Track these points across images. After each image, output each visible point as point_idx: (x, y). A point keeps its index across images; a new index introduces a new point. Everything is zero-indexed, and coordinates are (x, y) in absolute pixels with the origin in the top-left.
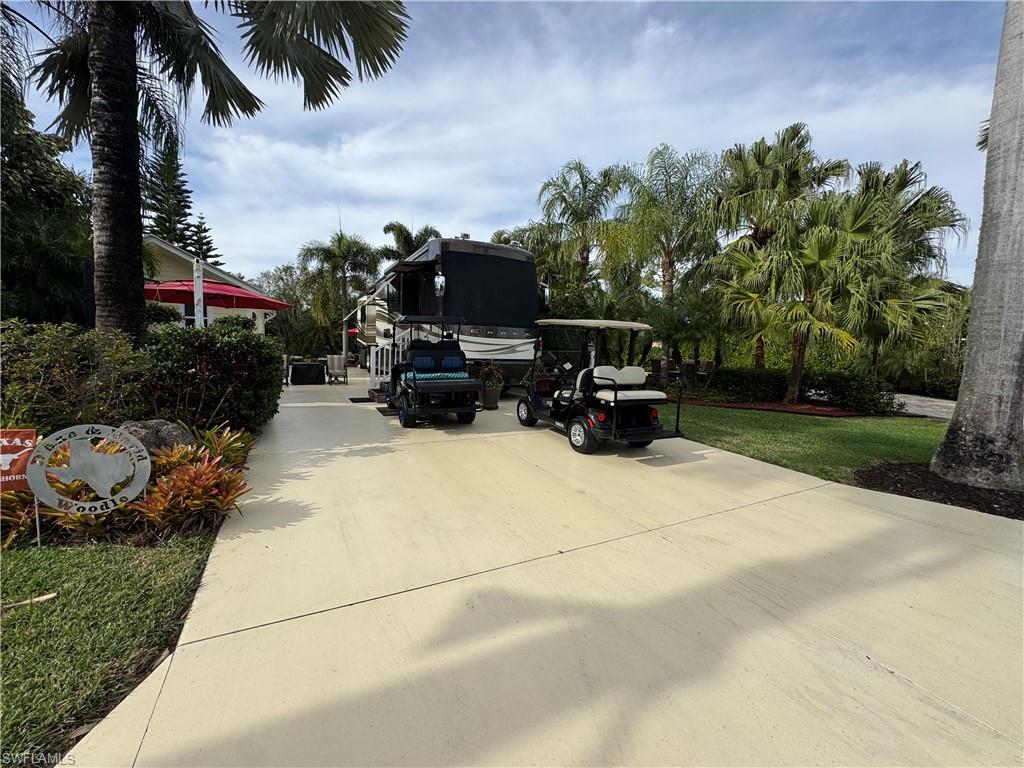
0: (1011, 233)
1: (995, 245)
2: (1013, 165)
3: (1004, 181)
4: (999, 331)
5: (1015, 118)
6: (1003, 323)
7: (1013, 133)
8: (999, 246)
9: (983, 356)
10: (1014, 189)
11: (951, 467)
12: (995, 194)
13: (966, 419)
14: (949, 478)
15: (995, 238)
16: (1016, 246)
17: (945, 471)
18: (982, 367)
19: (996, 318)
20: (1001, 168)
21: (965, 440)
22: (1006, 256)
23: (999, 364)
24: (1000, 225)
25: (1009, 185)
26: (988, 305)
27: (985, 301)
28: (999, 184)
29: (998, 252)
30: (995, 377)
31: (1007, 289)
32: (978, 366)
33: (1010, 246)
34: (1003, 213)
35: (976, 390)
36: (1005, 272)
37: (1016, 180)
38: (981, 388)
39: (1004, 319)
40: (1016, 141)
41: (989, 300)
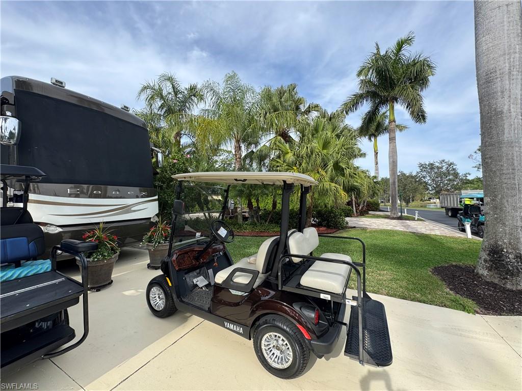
0: (512, 123)
1: (503, 131)
2: (507, 82)
3: (502, 92)
4: (515, 184)
5: (505, 54)
6: (516, 179)
7: (505, 63)
8: (506, 131)
9: (507, 201)
10: (510, 97)
11: (507, 278)
12: (497, 99)
13: (505, 243)
14: (509, 286)
15: (503, 126)
16: (516, 132)
17: (503, 281)
18: (508, 208)
19: (512, 176)
20: (499, 84)
21: (509, 258)
22: (511, 137)
23: (518, 205)
24: (505, 118)
25: (506, 94)
26: (505, 168)
27: (502, 165)
28: (499, 94)
29: (506, 135)
30: (518, 214)
31: (515, 158)
32: (506, 207)
33: (513, 132)
34: (505, 111)
35: (507, 223)
36: (513, 147)
37: (510, 92)
38: (511, 222)
39: (516, 177)
40: (507, 68)
41: (505, 165)
